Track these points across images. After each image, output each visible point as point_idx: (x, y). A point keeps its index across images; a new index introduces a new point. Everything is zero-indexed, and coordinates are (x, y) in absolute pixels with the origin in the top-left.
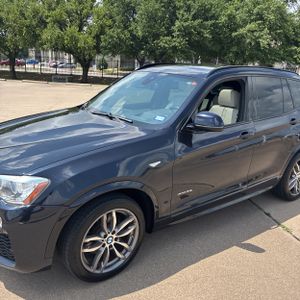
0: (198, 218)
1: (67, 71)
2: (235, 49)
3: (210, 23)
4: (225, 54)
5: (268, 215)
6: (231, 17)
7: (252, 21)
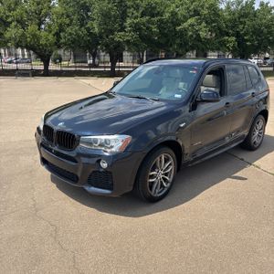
0: (203, 162)
1: (28, 67)
2: (178, 41)
3: (156, 19)
4: (171, 45)
5: (242, 160)
6: (174, 14)
7: (191, 16)
